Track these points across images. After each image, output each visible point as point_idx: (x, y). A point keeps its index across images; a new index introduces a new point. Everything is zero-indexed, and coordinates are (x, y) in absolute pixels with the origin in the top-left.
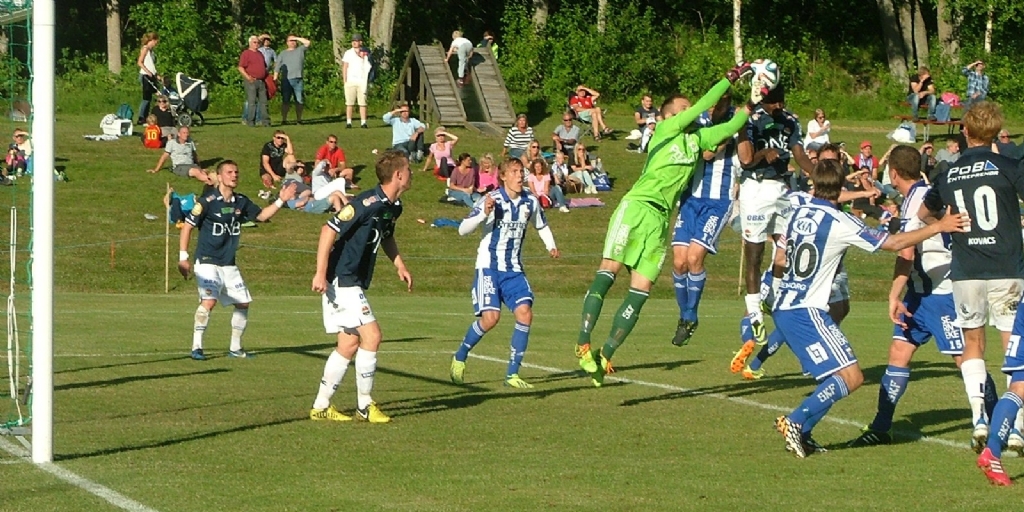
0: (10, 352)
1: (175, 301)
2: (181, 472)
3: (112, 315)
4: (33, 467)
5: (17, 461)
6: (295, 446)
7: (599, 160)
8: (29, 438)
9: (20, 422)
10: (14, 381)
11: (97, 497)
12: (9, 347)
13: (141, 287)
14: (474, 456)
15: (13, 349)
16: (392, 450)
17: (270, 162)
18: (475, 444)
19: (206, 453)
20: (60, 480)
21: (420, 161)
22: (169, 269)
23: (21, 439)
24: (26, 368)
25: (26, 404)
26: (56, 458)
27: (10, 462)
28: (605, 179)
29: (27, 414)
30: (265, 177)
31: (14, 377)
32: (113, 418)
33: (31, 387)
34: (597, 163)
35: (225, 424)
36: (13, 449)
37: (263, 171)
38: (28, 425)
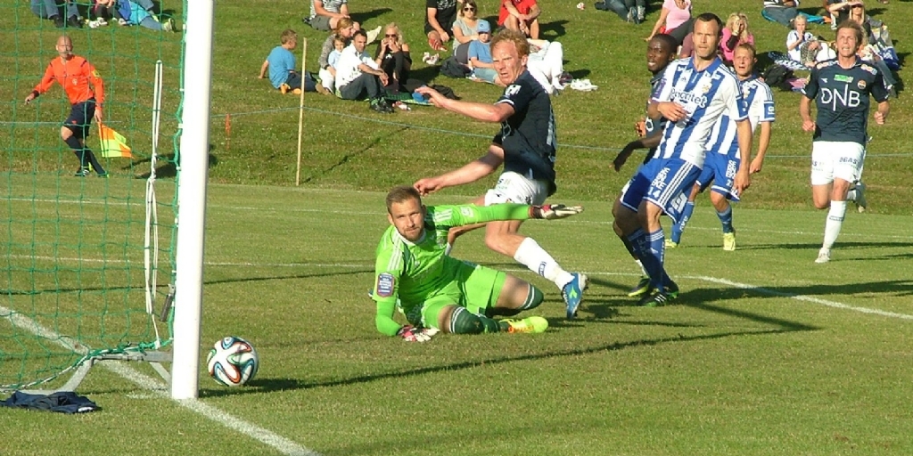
0: (147, 252)
1: (314, 196)
2: (368, 418)
3: (236, 212)
4: (173, 404)
5: (150, 396)
6: (512, 391)
7: (885, 27)
8: (168, 365)
9: (157, 344)
10: (151, 291)
11: (266, 445)
12: (147, 244)
13: (263, 177)
14: (753, 413)
15: (151, 248)
16: (642, 400)
17: (437, 17)
18: (752, 398)
19: (396, 395)
20: (210, 422)
21: (641, 21)
22: (302, 153)
23: (158, 367)
24: (167, 274)
25: (165, 320)
26: (201, 394)
27: (142, 397)
28: (892, 54)
29: (167, 334)
30: (431, 35)
31: (151, 286)
32: (267, 346)
33: (172, 298)
34: (882, 32)
35: (416, 359)
36: (142, 380)
37: (429, 28)
38: (168, 348)
